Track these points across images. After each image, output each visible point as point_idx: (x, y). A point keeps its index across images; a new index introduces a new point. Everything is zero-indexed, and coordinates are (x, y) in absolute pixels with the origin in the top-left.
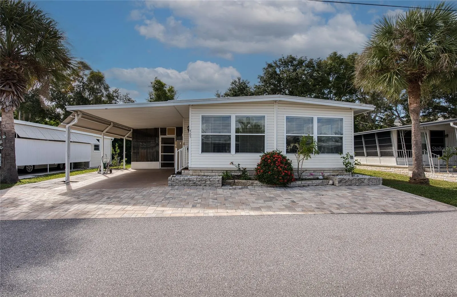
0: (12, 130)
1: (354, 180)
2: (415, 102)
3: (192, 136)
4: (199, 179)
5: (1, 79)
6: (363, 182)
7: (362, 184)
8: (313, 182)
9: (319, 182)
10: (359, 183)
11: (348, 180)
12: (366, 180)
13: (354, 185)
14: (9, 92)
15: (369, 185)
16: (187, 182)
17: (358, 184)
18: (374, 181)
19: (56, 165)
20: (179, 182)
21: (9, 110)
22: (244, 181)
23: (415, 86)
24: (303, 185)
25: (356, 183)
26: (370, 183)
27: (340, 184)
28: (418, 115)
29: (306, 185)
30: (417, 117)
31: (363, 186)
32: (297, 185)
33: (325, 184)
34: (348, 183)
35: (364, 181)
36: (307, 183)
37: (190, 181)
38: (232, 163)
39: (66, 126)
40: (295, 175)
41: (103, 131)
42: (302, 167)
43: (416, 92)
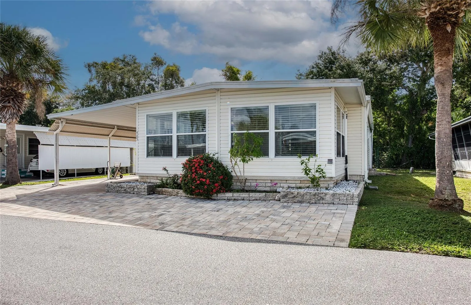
0: (13, 139)
1: (306, 194)
2: (440, 64)
3: (139, 139)
4: (129, 186)
5: (1, 96)
6: (323, 199)
7: (321, 202)
8: (251, 195)
9: (260, 196)
10: (317, 199)
11: (298, 194)
12: (328, 196)
13: (307, 202)
14: (9, 106)
15: (334, 204)
16: (120, 189)
17: (313, 202)
18: (343, 198)
19: (94, 170)
20: (114, 188)
21: (10, 122)
22: (170, 189)
23: (438, 35)
24: (235, 198)
25: (310, 199)
26: (336, 200)
27: (284, 200)
28: (443, 86)
29: (240, 198)
30: (442, 90)
31: (322, 205)
32: (227, 198)
33: (270, 199)
34: (297, 199)
35: (324, 197)
36: (242, 196)
37: (122, 188)
38: (165, 169)
39: (54, 133)
40: (236, 185)
41: (108, 135)
42: (244, 174)
43: (441, 44)
